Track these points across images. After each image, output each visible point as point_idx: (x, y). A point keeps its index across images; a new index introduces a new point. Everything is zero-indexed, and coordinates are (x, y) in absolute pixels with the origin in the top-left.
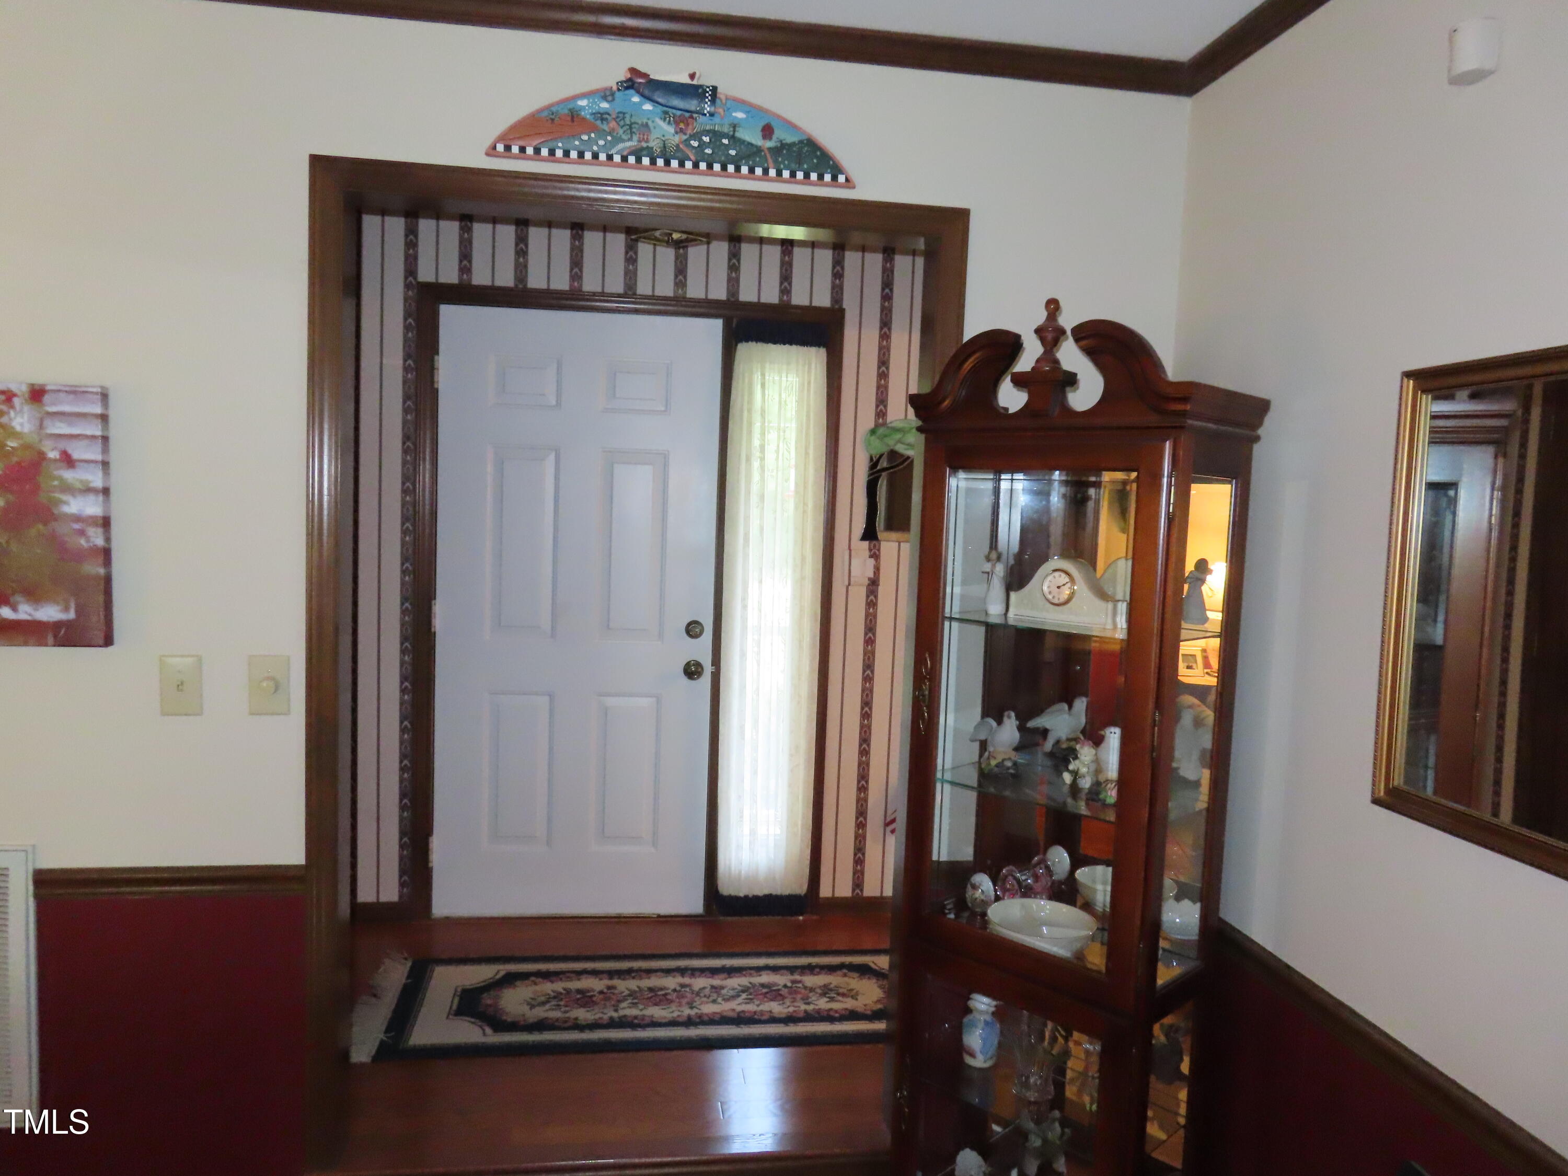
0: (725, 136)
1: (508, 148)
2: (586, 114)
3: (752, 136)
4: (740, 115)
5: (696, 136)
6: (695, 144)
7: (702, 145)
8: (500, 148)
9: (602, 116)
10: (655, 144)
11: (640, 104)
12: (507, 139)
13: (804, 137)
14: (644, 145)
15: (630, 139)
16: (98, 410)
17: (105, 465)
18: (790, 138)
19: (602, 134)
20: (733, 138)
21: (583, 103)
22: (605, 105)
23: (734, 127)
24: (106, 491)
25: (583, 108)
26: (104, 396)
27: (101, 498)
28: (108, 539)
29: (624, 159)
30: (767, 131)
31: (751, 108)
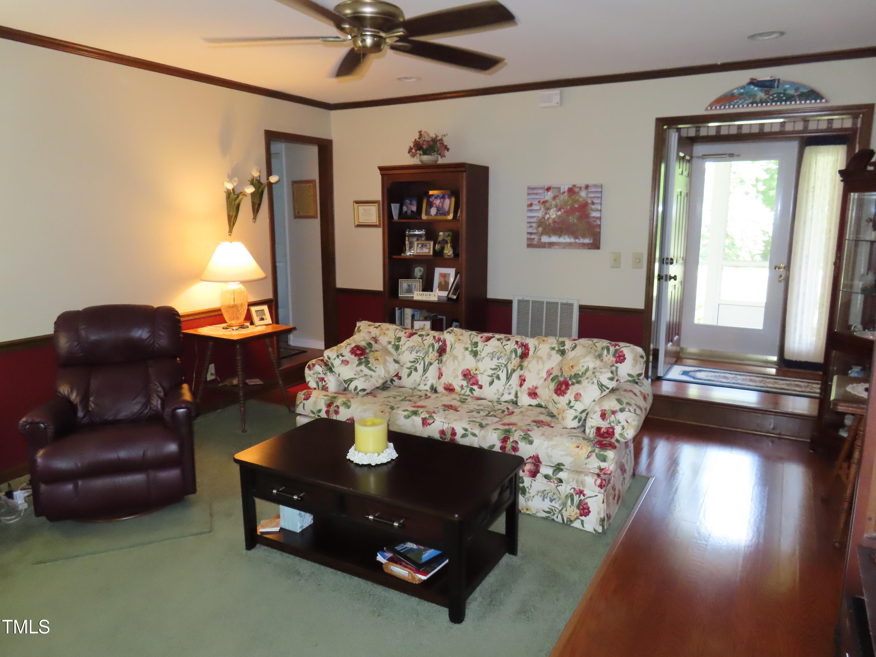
0: (781, 93)
1: (711, 108)
2: (736, 94)
3: (791, 92)
4: (787, 86)
5: (772, 95)
6: (771, 97)
7: (774, 98)
8: (709, 108)
9: (741, 94)
10: (758, 99)
11: (754, 88)
12: (711, 105)
13: (809, 90)
14: (754, 100)
15: (750, 99)
16: (600, 190)
17: (601, 204)
18: (805, 91)
19: (740, 99)
20: (785, 94)
21: (735, 91)
22: (742, 91)
23: (785, 90)
24: (601, 210)
25: (735, 93)
26: (601, 186)
27: (600, 212)
28: (600, 222)
29: (748, 106)
30: (797, 90)
31: (792, 84)
